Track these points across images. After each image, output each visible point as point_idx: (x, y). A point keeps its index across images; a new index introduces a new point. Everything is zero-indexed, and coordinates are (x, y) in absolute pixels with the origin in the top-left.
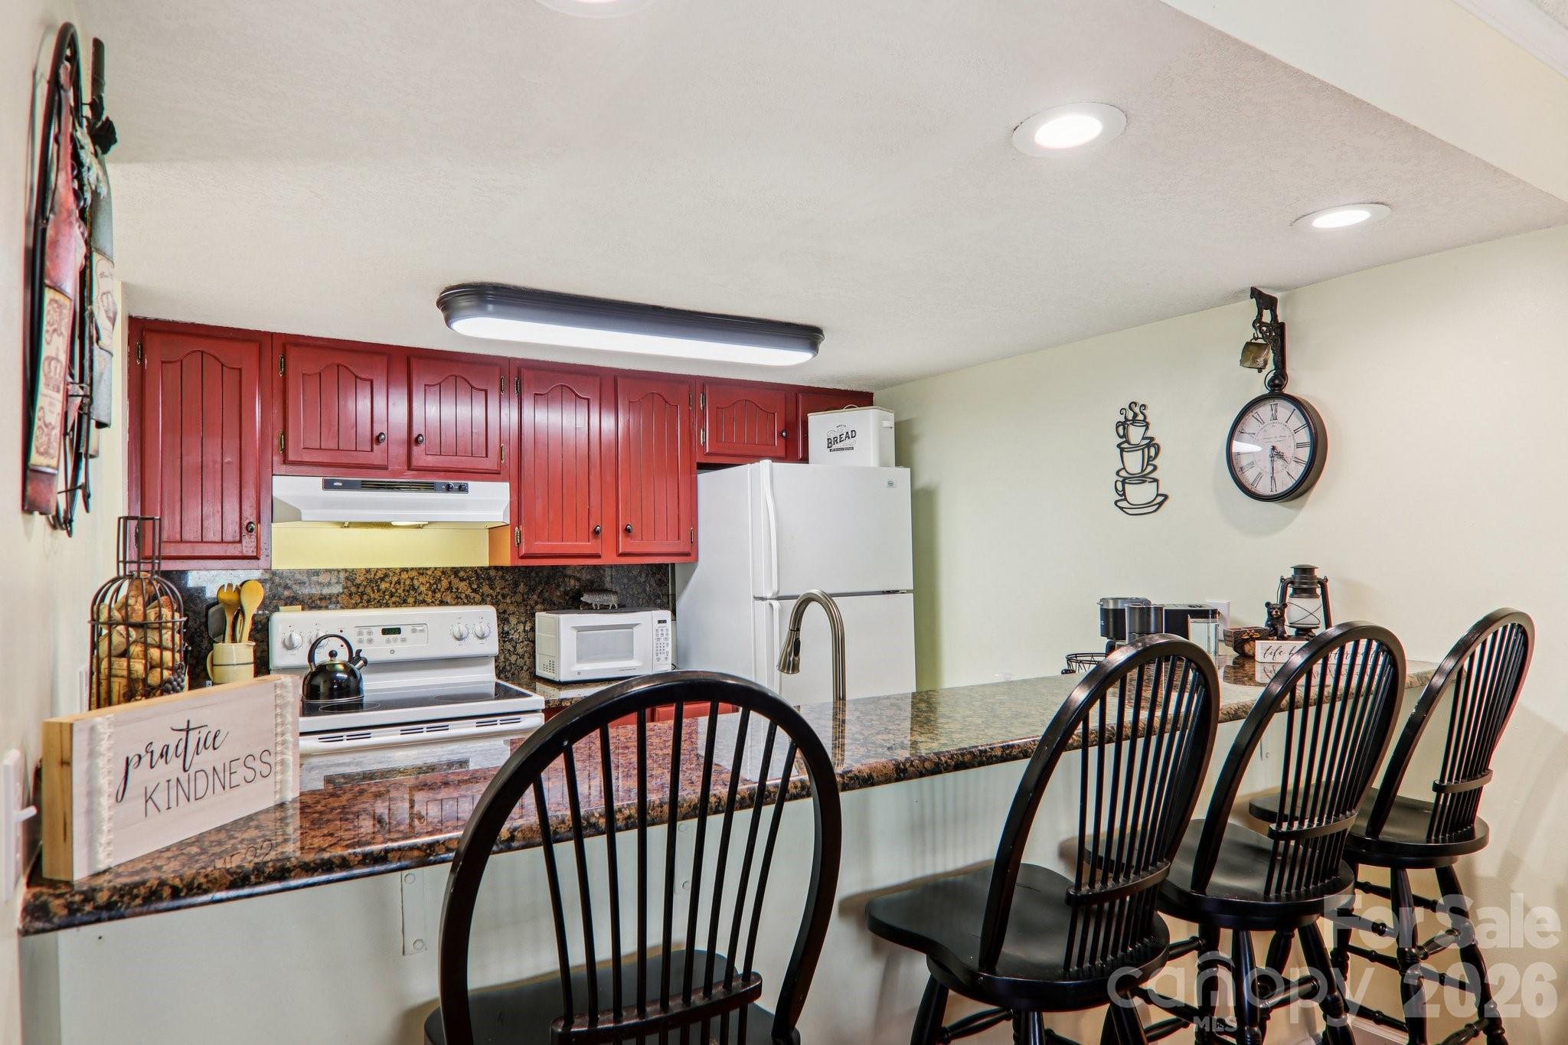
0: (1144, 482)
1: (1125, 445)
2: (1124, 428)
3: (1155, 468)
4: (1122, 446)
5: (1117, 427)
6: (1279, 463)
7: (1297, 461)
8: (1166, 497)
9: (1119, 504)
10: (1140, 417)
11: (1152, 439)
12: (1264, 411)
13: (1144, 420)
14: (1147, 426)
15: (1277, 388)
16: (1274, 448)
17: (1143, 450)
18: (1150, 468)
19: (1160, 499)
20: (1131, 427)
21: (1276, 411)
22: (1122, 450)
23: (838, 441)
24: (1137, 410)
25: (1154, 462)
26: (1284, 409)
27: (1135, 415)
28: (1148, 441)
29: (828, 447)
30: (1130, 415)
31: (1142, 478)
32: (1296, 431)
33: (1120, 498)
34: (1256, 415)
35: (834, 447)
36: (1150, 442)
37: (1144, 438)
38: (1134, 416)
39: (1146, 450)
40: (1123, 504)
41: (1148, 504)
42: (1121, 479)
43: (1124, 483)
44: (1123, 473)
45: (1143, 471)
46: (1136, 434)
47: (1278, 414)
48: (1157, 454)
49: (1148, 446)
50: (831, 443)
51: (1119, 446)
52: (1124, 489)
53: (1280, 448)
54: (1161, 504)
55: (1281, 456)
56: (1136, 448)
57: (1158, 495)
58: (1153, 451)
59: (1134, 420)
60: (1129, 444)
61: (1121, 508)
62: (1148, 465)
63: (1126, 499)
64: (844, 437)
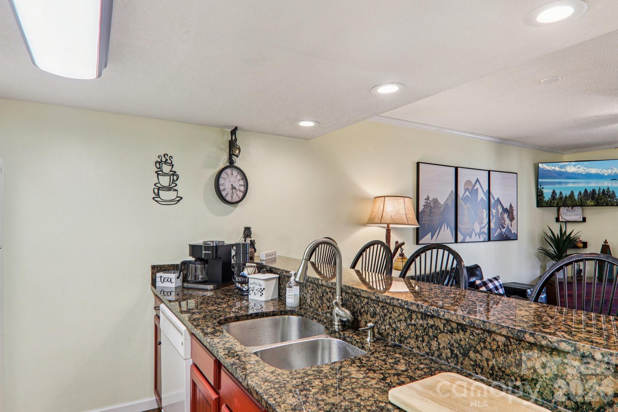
0: (170, 190)
1: (160, 172)
2: (159, 165)
3: (176, 185)
4: (158, 172)
5: (156, 163)
6: (234, 190)
7: (240, 191)
8: (181, 198)
9: (155, 199)
10: (169, 161)
11: (175, 172)
12: (228, 171)
13: (171, 163)
14: (173, 165)
15: (231, 164)
16: (232, 185)
17: (170, 176)
18: (173, 185)
19: (178, 199)
20: (163, 165)
21: (233, 172)
22: (158, 174)
24: (168, 158)
25: (176, 182)
26: (235, 173)
27: (167, 160)
28: (173, 173)
30: (164, 159)
31: (169, 189)
32: (239, 180)
33: (156, 196)
34: (225, 172)
36: (174, 173)
37: (171, 171)
39: (172, 177)
40: (158, 199)
41: (172, 200)
42: (157, 188)
43: (158, 190)
44: (158, 185)
45: (169, 185)
46: (166, 169)
47: (233, 173)
48: (177, 179)
49: (173, 175)
51: (156, 172)
52: (158, 192)
53: (234, 185)
54: (179, 201)
55: (235, 188)
56: (166, 174)
57: (177, 197)
58: (175, 178)
59: (166, 162)
60: (162, 172)
61: (157, 201)
62: (172, 183)
63: (159, 197)
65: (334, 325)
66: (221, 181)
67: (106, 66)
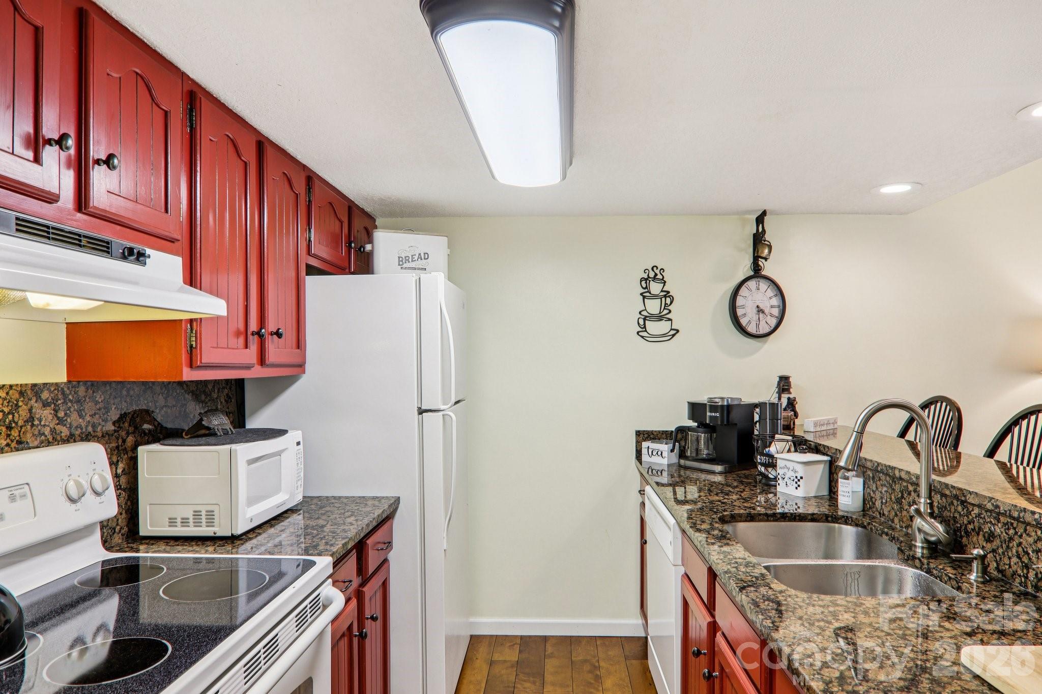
0: (662, 320)
1: (647, 294)
2: (646, 283)
3: (670, 311)
4: (644, 294)
5: (641, 281)
6: (761, 315)
7: (772, 315)
8: (678, 331)
9: (640, 334)
10: (659, 276)
11: (668, 292)
12: (752, 284)
13: (663, 279)
14: (665, 282)
15: (757, 272)
16: (758, 307)
17: (661, 299)
18: (666, 312)
19: (673, 332)
20: (652, 282)
21: (759, 285)
22: (644, 297)
23: (410, 260)
24: (657, 272)
25: (669, 308)
26: (763, 285)
27: (656, 275)
28: (666, 293)
29: (399, 265)
30: (652, 275)
31: (660, 318)
32: (770, 298)
33: (641, 330)
34: (747, 286)
35: (405, 265)
36: (667, 294)
37: (662, 291)
38: (654, 276)
39: (663, 299)
40: (644, 334)
41: (664, 335)
42: (643, 317)
43: (645, 320)
44: (644, 313)
45: (660, 313)
46: (655, 288)
47: (760, 287)
48: (671, 303)
49: (665, 296)
50: (402, 261)
51: (641, 294)
52: (645, 324)
53: (762, 307)
54: (673, 335)
55: (763, 312)
56: (655, 297)
57: (671, 329)
58: (668, 301)
59: (655, 278)
60: (650, 293)
61: (642, 337)
62: (664, 309)
63: (646, 331)
64: (416, 258)
65: (915, 546)
66: (740, 301)
67: (571, 164)
